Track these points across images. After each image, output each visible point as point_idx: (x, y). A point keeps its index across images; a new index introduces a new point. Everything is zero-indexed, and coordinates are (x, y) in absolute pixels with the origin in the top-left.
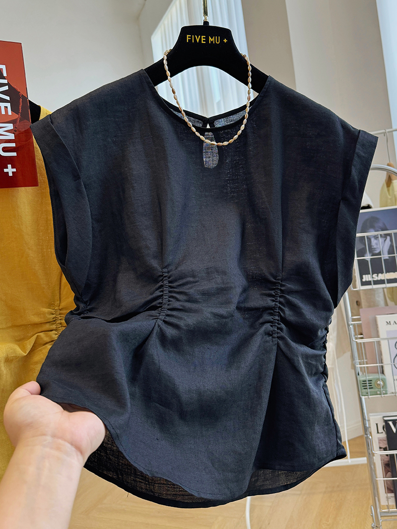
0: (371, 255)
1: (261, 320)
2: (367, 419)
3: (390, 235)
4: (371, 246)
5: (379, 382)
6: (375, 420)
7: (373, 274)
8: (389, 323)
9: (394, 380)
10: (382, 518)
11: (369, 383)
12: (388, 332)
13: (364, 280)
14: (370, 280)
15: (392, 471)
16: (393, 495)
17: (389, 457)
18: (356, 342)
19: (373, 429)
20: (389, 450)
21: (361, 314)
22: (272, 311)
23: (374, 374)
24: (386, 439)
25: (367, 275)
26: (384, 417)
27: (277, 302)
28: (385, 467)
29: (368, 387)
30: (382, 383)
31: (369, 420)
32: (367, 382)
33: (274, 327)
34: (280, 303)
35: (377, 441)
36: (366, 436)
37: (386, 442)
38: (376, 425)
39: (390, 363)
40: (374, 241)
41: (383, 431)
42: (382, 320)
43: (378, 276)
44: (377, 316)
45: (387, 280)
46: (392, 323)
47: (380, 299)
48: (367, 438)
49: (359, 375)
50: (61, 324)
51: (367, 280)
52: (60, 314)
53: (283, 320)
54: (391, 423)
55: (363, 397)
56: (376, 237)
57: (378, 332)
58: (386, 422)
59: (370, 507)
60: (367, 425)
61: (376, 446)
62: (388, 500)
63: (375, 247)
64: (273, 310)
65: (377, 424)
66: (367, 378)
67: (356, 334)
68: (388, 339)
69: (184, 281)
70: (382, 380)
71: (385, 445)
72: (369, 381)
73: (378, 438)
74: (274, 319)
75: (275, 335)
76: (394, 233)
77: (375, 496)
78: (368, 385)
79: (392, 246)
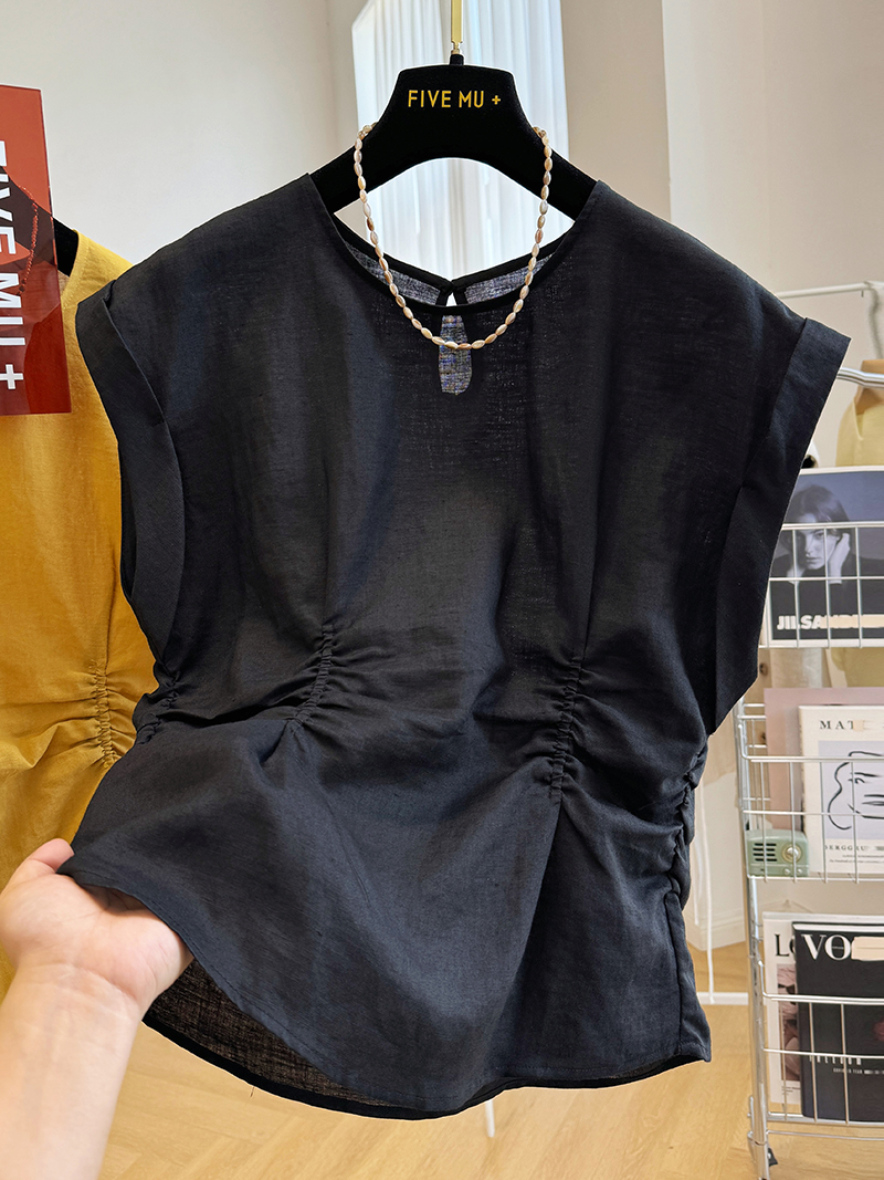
0: (801, 573)
1: (527, 749)
2: (756, 921)
3: (850, 531)
4: (806, 553)
5: (790, 849)
6: (776, 927)
7: (801, 616)
8: (826, 725)
9: (825, 847)
10: (770, 1124)
11: (768, 850)
12: (822, 744)
13: (780, 627)
14: (794, 627)
15: (801, 1034)
16: (797, 1084)
17: (797, 1006)
18: (749, 760)
19: (770, 945)
20: (800, 994)
21: (766, 701)
22: (555, 731)
23: (783, 831)
24: (793, 969)
25: (787, 618)
26: (794, 923)
27: (568, 711)
28: (785, 1026)
29: (766, 857)
30: (795, 851)
31: (761, 926)
32: (765, 847)
33: (555, 765)
34: (575, 713)
35: (775, 973)
36: (752, 957)
37: (794, 976)
38: (775, 938)
39: (820, 812)
40: (811, 543)
41: (789, 952)
42: (811, 716)
43: (812, 620)
44: (801, 707)
45: (833, 630)
46: (833, 725)
47: (814, 670)
48: (754, 961)
49: (748, 828)
50: (108, 705)
51: (788, 628)
52: (106, 685)
53: (580, 752)
54: (808, 938)
55: (753, 877)
56: (818, 534)
57: (799, 741)
58: (798, 934)
59: (747, 1100)
60: (757, 936)
61: (771, 981)
62: (785, 1094)
63: (812, 555)
64: (557, 728)
65: (778, 936)
66: (766, 838)
67: (750, 741)
68: (820, 760)
69: (365, 652)
70: (797, 845)
71: (790, 981)
72: (768, 845)
73: (778, 965)
74: (558, 749)
75: (558, 784)
76: (860, 529)
77: (759, 1080)
78: (766, 852)
79: (851, 556)
